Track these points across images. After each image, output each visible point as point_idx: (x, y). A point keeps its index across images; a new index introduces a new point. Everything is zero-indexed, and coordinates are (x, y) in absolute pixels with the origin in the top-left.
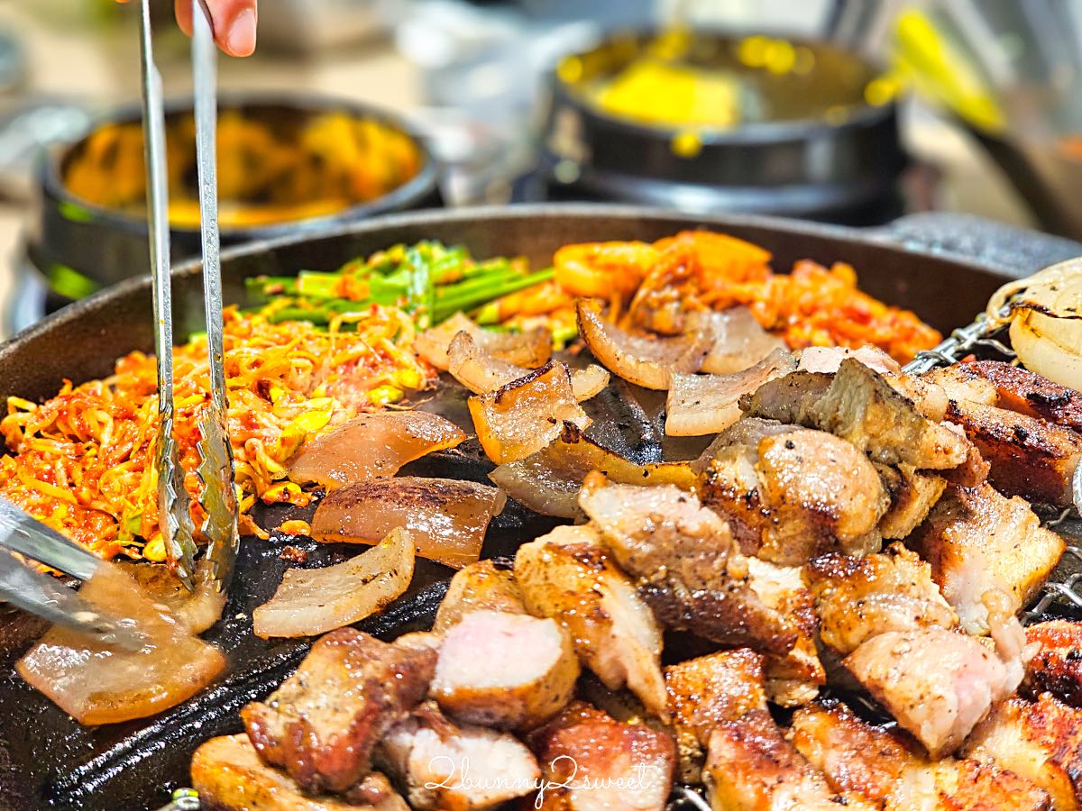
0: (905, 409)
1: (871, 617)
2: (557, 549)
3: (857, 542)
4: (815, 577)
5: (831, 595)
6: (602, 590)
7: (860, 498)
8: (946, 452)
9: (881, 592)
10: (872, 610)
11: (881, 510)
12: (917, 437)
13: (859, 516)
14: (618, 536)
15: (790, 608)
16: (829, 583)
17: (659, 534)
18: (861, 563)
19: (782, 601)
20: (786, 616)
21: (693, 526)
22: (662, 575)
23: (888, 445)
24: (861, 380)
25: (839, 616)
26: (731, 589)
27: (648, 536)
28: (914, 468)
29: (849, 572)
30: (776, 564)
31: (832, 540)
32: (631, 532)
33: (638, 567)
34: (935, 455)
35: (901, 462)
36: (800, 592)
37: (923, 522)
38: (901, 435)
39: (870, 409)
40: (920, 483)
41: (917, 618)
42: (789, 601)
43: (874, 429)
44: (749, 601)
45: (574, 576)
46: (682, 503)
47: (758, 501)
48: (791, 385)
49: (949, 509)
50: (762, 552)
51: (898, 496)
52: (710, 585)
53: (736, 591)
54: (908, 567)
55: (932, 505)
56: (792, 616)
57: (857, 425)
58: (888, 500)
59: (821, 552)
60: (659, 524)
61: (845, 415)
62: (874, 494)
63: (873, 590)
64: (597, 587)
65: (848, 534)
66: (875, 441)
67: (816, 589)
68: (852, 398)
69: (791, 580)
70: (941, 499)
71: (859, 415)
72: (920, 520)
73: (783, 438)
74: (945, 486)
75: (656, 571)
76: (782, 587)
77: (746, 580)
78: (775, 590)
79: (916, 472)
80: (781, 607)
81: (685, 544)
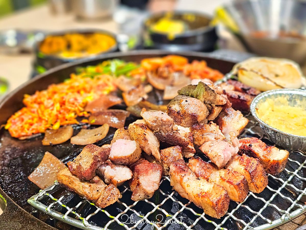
0: (212, 92)
1: (205, 138)
2: (137, 125)
3: (202, 122)
4: (193, 129)
5: (196, 133)
6: (146, 134)
7: (202, 112)
8: (222, 101)
9: (207, 132)
10: (205, 137)
11: (207, 115)
12: (215, 98)
13: (202, 116)
14: (149, 122)
15: (187, 136)
16: (196, 131)
17: (157, 121)
18: (202, 126)
19: (186, 135)
20: (186, 138)
21: (165, 119)
22: (158, 130)
23: (209, 100)
24: (202, 86)
25: (198, 138)
26: (174, 133)
27: (155, 121)
28: (215, 105)
29: (200, 128)
30: (185, 127)
31: (196, 122)
32: (151, 121)
33: (153, 128)
34: (219, 102)
35: (212, 104)
36: (189, 133)
37: (217, 117)
38: (212, 98)
39: (205, 92)
40: (216, 108)
41: (215, 138)
42: (187, 135)
43: (205, 97)
44: (178, 135)
45: (140, 131)
46: (162, 115)
47: (180, 113)
48: (188, 88)
49: (223, 113)
50: (181, 124)
51: (211, 111)
52: (169, 132)
53: (175, 133)
54: (214, 127)
55: (219, 113)
56: (188, 138)
57: (202, 96)
58: (209, 112)
59: (194, 124)
60: (157, 119)
61: (199, 94)
62: (205, 111)
63: (205, 132)
64: (145, 133)
65: (200, 120)
66: (206, 99)
67: (193, 132)
68: (200, 90)
69: (188, 130)
70: (221, 111)
71: (202, 94)
72: (217, 116)
73: (185, 99)
74: (222, 109)
75: (157, 129)
76: (186, 132)
77: (177, 131)
78: (184, 132)
79: (215, 106)
80: (185, 136)
81: (163, 123)
